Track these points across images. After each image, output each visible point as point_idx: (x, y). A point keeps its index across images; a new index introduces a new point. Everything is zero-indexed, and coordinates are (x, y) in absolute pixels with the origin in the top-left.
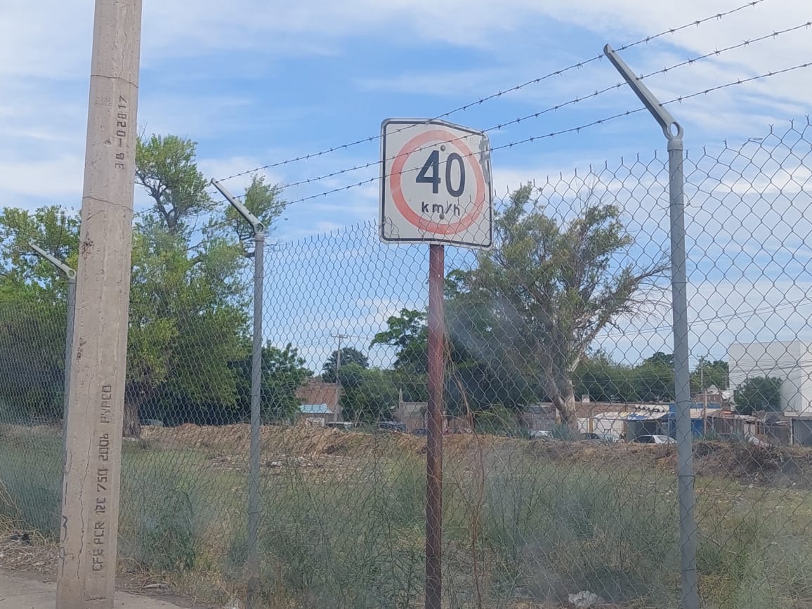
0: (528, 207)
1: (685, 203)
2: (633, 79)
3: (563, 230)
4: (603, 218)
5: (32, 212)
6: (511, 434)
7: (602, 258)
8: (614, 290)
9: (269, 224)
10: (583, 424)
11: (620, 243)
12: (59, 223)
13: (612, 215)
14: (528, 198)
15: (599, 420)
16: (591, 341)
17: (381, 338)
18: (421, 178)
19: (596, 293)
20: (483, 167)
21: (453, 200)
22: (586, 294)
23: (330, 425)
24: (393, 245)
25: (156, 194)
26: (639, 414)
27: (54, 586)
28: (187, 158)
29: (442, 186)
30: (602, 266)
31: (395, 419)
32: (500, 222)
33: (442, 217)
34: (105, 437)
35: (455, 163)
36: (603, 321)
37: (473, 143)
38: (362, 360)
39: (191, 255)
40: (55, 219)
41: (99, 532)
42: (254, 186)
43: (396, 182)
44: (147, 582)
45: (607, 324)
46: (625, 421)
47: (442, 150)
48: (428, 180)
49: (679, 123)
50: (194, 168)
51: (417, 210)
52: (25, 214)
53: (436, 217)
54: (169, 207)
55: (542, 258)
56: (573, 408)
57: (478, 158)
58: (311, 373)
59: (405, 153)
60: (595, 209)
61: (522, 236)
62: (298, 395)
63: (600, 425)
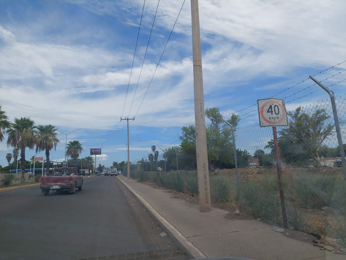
0: (300, 112)
1: (337, 110)
2: (318, 82)
3: (311, 116)
4: (321, 112)
5: (188, 127)
6: (303, 167)
7: (322, 122)
8: (326, 130)
9: (237, 123)
10: (322, 164)
11: (326, 118)
12: (193, 129)
13: (324, 111)
14: (300, 110)
15: (327, 162)
16: (322, 143)
17: (267, 147)
18: (268, 112)
19: (322, 131)
20: (284, 107)
21: (277, 116)
22: (319, 132)
23: (257, 168)
24: (263, 128)
25: (212, 120)
26: (338, 160)
27: (199, 206)
28: (218, 112)
29: (274, 113)
30: (322, 124)
31: (272, 165)
32: (294, 116)
33: (274, 120)
34: (205, 174)
35: (276, 107)
36: (325, 137)
37: (280, 102)
38: (262, 152)
39: (221, 132)
40: (192, 128)
41: (206, 194)
42: (233, 116)
43: (262, 114)
44: (218, 205)
45: (326, 138)
46: (334, 162)
47: (273, 104)
48: (270, 112)
49: (332, 91)
50: (219, 114)
51: (268, 119)
52: (187, 127)
53: (273, 120)
54: (215, 123)
55: (306, 124)
56: (319, 160)
57: (282, 105)
58: (251, 156)
59: (263, 107)
60: (319, 110)
61: (300, 119)
62: (248, 161)
63: (327, 164)
